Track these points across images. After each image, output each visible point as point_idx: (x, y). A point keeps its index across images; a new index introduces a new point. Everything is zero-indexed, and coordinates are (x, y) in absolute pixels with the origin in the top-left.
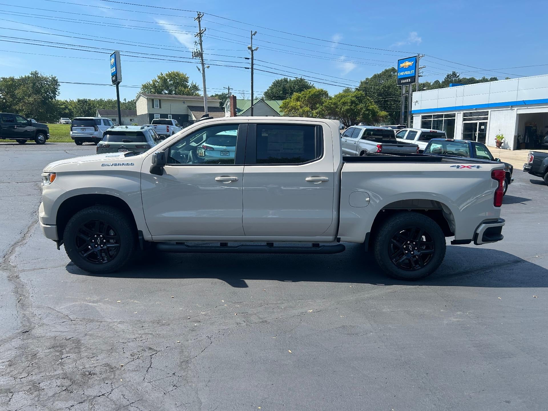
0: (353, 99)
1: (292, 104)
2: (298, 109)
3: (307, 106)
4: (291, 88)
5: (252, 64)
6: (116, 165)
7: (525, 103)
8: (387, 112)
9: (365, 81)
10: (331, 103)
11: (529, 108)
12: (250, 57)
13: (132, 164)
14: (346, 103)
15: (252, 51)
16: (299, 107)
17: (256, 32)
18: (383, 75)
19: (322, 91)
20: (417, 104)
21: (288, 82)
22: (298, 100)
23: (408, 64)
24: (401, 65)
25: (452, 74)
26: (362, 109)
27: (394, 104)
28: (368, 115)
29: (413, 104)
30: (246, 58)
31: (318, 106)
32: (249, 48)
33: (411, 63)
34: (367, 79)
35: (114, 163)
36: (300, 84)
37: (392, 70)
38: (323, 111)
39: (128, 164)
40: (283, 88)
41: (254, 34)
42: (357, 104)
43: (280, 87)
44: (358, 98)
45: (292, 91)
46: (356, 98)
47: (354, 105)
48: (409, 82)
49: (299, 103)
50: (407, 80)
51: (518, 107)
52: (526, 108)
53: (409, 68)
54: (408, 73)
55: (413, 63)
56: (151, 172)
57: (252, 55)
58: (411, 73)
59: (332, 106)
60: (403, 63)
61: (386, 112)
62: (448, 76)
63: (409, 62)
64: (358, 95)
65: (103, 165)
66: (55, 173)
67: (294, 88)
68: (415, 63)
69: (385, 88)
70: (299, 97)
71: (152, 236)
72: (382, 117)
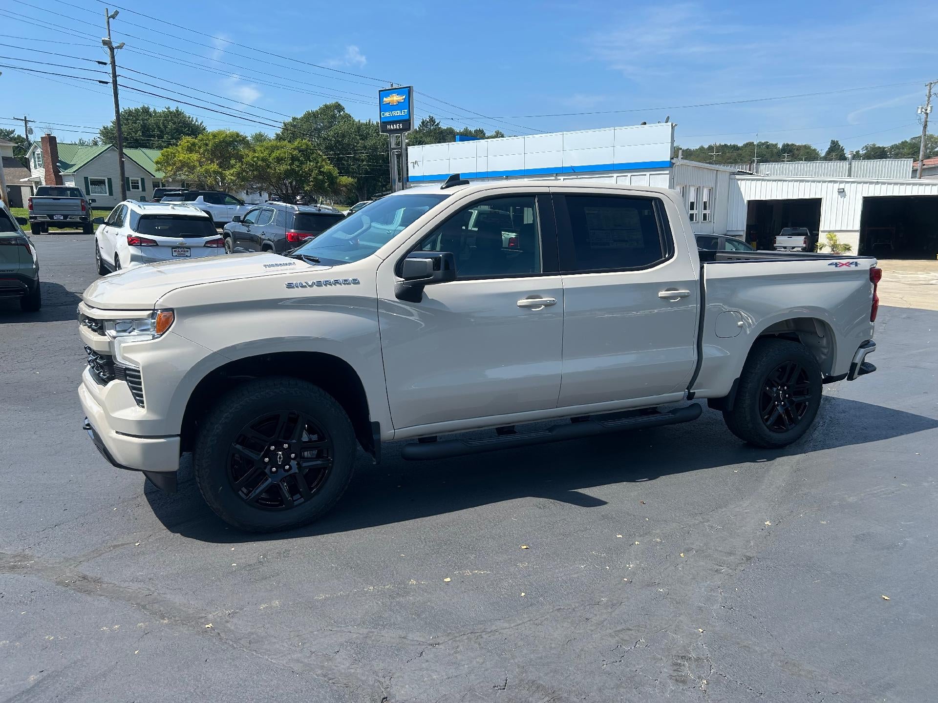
0: (295, 152)
1: (182, 156)
2: (194, 167)
3: (212, 162)
4: (159, 128)
5: (115, 76)
6: (319, 284)
7: (574, 171)
8: (353, 177)
9: (290, 122)
10: (258, 158)
11: (580, 178)
12: (108, 60)
13: (356, 282)
14: (282, 159)
15: (112, 49)
16: (197, 164)
17: (117, 13)
18: (321, 114)
19: (238, 135)
20: (416, 166)
21: (151, 115)
22: (191, 149)
23: (395, 98)
24: (385, 99)
25: (428, 120)
26: (311, 170)
27: (353, 165)
28: (323, 182)
29: (410, 165)
30: (100, 63)
31: (233, 162)
32: (105, 43)
33: (402, 98)
34: (294, 119)
35: (315, 281)
36: (176, 119)
37: (336, 106)
38: (244, 171)
39: (346, 282)
40: (141, 125)
41: (113, 17)
42: (302, 163)
43: (135, 123)
44: (303, 151)
45: (162, 132)
46: (300, 152)
47: (296, 163)
48: (400, 129)
49: (195, 156)
50: (398, 126)
51: (564, 176)
52: (576, 177)
53: (398, 106)
54: (397, 113)
55: (404, 97)
56: (398, 296)
57: (113, 57)
58: (403, 114)
59: (260, 163)
60: (389, 96)
61: (350, 178)
62: (423, 123)
63: (398, 95)
64: (301, 146)
65: (290, 286)
66: (172, 310)
67: (166, 127)
68: (407, 99)
69: (337, 136)
70: (194, 144)
71: (394, 430)
72: (345, 186)
